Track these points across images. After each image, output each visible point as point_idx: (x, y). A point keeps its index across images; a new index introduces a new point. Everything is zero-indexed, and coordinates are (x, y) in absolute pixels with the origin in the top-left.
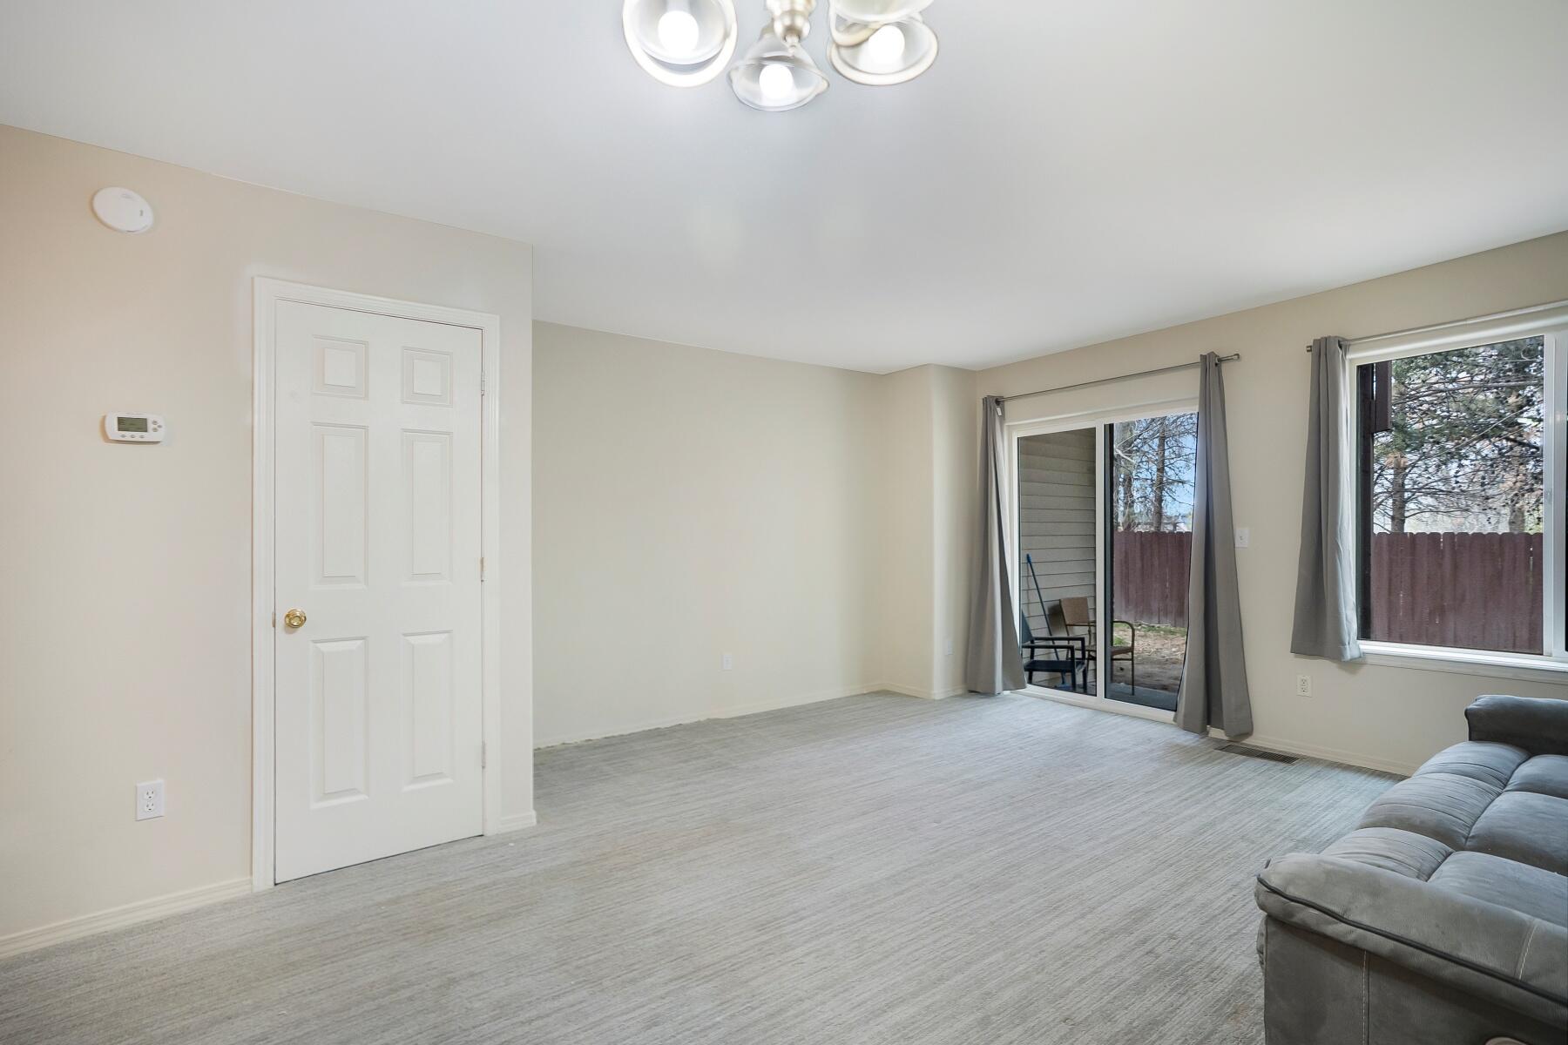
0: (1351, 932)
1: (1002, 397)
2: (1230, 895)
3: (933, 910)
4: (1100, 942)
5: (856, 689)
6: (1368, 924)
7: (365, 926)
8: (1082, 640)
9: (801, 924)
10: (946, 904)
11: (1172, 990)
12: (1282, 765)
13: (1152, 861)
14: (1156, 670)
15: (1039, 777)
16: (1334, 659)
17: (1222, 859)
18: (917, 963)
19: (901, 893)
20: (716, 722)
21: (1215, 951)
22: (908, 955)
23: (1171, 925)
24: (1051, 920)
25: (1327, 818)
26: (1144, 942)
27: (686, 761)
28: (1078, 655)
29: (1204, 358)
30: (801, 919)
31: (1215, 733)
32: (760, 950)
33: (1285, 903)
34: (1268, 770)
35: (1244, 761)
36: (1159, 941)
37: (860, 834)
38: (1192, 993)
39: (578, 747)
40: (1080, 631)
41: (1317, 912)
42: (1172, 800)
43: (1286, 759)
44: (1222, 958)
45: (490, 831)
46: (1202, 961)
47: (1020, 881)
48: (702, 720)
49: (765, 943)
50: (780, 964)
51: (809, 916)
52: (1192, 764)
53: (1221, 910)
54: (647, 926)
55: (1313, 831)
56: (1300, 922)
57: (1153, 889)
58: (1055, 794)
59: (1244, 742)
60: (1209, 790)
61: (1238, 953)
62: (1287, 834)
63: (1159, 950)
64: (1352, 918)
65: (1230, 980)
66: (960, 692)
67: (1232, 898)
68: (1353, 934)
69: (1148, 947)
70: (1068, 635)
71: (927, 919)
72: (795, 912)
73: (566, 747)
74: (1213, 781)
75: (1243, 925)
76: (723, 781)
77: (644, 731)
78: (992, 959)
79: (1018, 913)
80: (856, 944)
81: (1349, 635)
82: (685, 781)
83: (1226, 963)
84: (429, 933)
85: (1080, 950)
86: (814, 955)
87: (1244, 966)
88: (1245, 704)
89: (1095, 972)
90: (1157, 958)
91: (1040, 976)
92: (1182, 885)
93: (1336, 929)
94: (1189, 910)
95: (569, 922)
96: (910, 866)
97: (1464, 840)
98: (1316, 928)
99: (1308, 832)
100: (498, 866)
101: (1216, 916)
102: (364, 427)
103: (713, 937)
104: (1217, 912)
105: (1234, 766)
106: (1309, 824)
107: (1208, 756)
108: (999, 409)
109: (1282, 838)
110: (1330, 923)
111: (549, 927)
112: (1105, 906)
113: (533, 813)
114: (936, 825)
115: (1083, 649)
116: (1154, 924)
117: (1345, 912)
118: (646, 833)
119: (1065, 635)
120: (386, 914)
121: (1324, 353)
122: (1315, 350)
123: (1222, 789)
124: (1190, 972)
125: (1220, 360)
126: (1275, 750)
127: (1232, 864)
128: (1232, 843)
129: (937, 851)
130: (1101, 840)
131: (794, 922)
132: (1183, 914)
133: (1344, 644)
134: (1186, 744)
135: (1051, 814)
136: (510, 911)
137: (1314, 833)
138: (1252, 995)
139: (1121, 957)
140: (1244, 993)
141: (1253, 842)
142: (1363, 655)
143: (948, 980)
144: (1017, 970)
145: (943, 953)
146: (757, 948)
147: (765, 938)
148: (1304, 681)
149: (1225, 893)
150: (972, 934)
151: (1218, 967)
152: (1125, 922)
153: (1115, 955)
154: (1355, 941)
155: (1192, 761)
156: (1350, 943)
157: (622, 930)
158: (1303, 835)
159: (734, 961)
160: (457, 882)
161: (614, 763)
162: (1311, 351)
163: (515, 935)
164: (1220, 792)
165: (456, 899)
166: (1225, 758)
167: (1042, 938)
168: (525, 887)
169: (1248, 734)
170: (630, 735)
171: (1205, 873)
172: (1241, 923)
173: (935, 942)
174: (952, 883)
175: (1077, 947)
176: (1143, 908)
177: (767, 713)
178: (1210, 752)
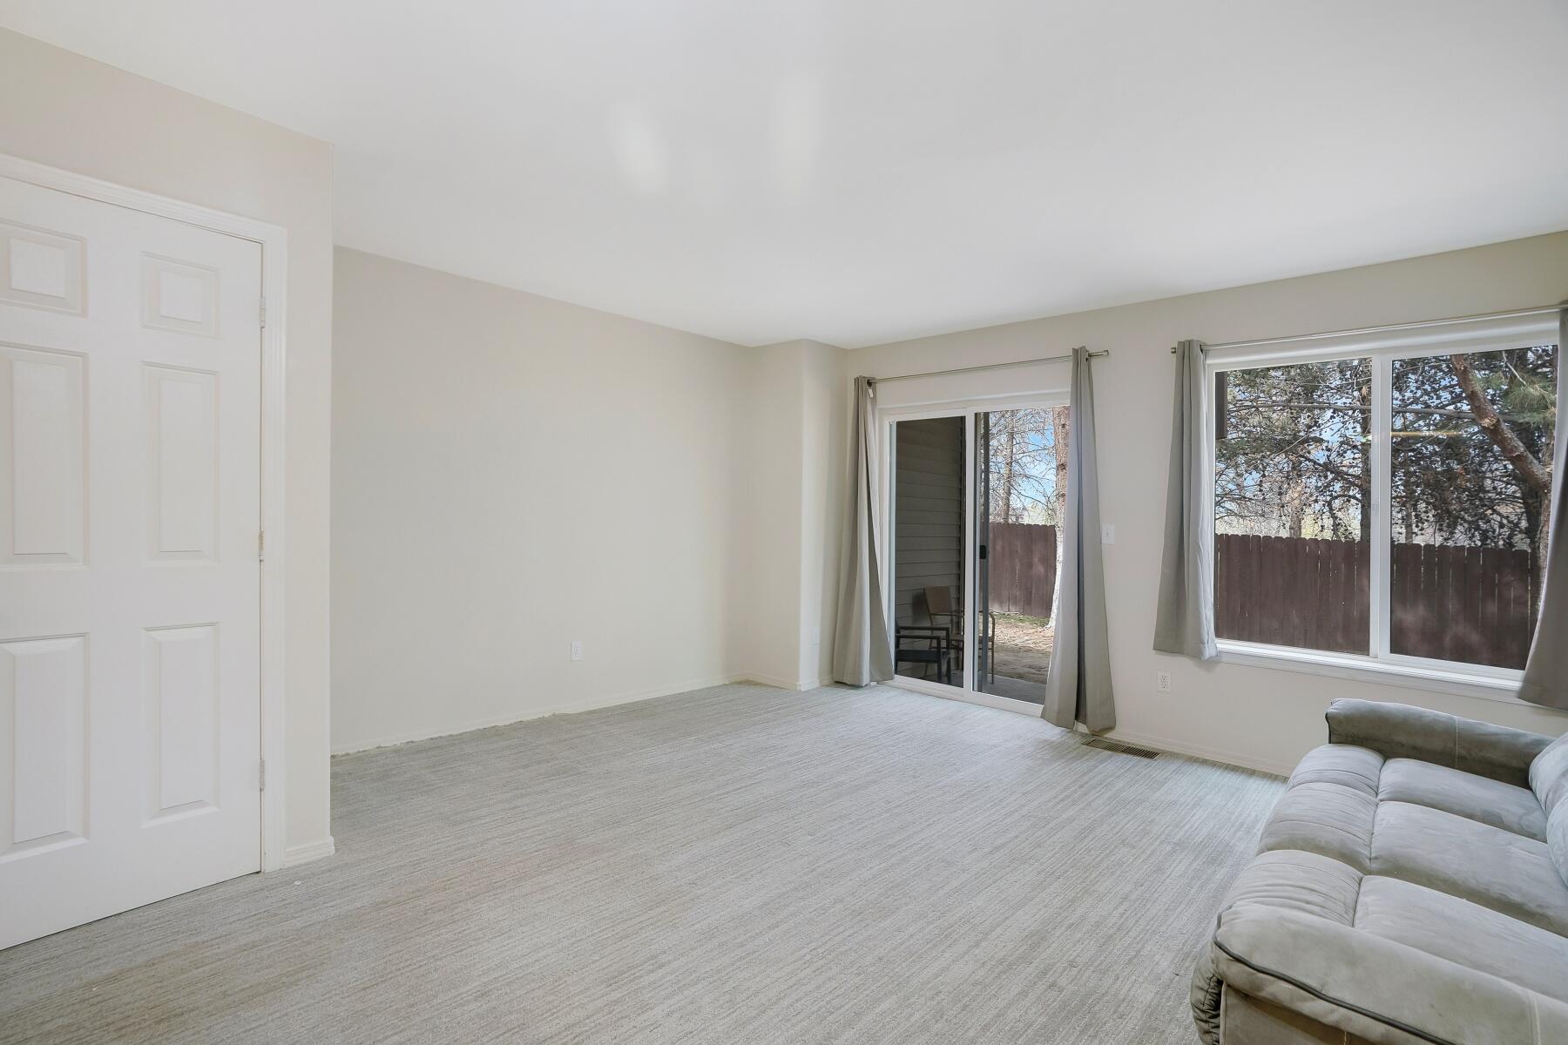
0: (1332, 1011)
1: (874, 379)
2: (1121, 910)
3: (814, 945)
4: (999, 976)
5: (717, 680)
6: (1351, 1002)
7: (60, 1022)
8: (947, 629)
9: (660, 972)
10: (827, 938)
11: (1082, 1032)
12: (1146, 761)
13: (1039, 873)
14: (1011, 658)
15: (914, 777)
16: (1194, 657)
17: (1107, 867)
18: (799, 1017)
19: (777, 925)
20: (564, 718)
21: (1118, 978)
22: (788, 1008)
23: (1068, 950)
24: (944, 951)
25: (1196, 817)
26: (1045, 973)
27: (527, 766)
28: (944, 643)
29: (1076, 351)
30: (660, 967)
31: (1082, 728)
32: (610, 1013)
33: (1252, 974)
34: (1134, 766)
35: (1111, 757)
36: (1060, 970)
37: (726, 852)
38: (1102, 1035)
39: (397, 751)
40: (943, 621)
41: (1291, 986)
42: (1049, 801)
43: (1149, 754)
44: (1127, 987)
45: (269, 867)
46: (1107, 992)
47: (906, 904)
48: (546, 716)
49: (616, 1002)
50: (635, 1030)
51: (669, 962)
52: (1063, 761)
53: (1115, 928)
54: (468, 988)
55: (1186, 832)
56: (1269, 997)
57: (1045, 906)
58: (933, 798)
59: (1105, 736)
60: (1083, 789)
61: (1141, 980)
62: (1163, 837)
63: (1063, 982)
64: (1332, 994)
65: (1139, 1014)
66: (826, 682)
67: (1124, 913)
68: (1333, 1015)
69: (1050, 978)
70: (932, 624)
71: (808, 957)
72: (653, 957)
73: (381, 751)
74: (1086, 778)
75: (1140, 946)
76: (568, 790)
77: (478, 730)
78: (884, 1006)
79: (908, 944)
80: (727, 997)
81: (1208, 635)
82: (523, 791)
83: (1132, 993)
84: (158, 1023)
85: (980, 987)
86: (676, 1015)
87: (1150, 996)
88: (1109, 699)
89: (998, 1016)
90: (1061, 991)
91: (939, 1025)
92: (1073, 901)
93: (1312, 1007)
94: (1084, 930)
95: (364, 989)
96: (784, 890)
97: (1368, 861)
98: (1289, 1005)
99: (1182, 833)
100: (275, 915)
101: (1111, 936)
102: (83, 356)
103: (552, 998)
104: (1112, 931)
105: (1101, 762)
106: (1182, 824)
107: (1075, 753)
108: (870, 391)
109: (1159, 841)
110: (1305, 1000)
111: (337, 998)
112: (999, 930)
113: (331, 840)
114: (810, 838)
115: (948, 639)
116: (1051, 949)
117: (1323, 986)
118: (472, 860)
119: (929, 625)
120: (99, 999)
121: (1187, 355)
122: (1180, 352)
123: (1095, 788)
124: (1097, 1008)
125: (1090, 355)
126: (1137, 745)
127: (1118, 872)
128: (1114, 850)
129: (814, 870)
130: (986, 850)
131: (652, 971)
132: (1080, 935)
133: (1203, 643)
134: (1054, 739)
135: (931, 821)
136: (284, 979)
137: (1188, 835)
138: (1164, 1031)
139: (1024, 994)
140: (1155, 1030)
141: (1134, 847)
142: (1220, 653)
143: (836, 1039)
144: (913, 1020)
145: (828, 1002)
146: (606, 1011)
147: (616, 995)
148: (1164, 678)
149: (1116, 908)
150: (859, 974)
151: (1124, 1000)
152: (1021, 950)
153: (1018, 990)
154: (1337, 1022)
155: (1062, 757)
156: (1331, 1024)
157: (435, 996)
158: (1179, 836)
159: (577, 1030)
160: (214, 942)
161: (438, 771)
162: (1175, 352)
163: (286, 1015)
164: (1093, 792)
165: (207, 967)
166: (1092, 753)
167: (937, 976)
168: (309, 943)
169: (1111, 728)
170: (461, 735)
171: (1093, 885)
172: (1138, 943)
173: (818, 987)
174: (832, 910)
175: (975, 984)
176: (1038, 931)
177: (621, 707)
178: (1078, 748)
